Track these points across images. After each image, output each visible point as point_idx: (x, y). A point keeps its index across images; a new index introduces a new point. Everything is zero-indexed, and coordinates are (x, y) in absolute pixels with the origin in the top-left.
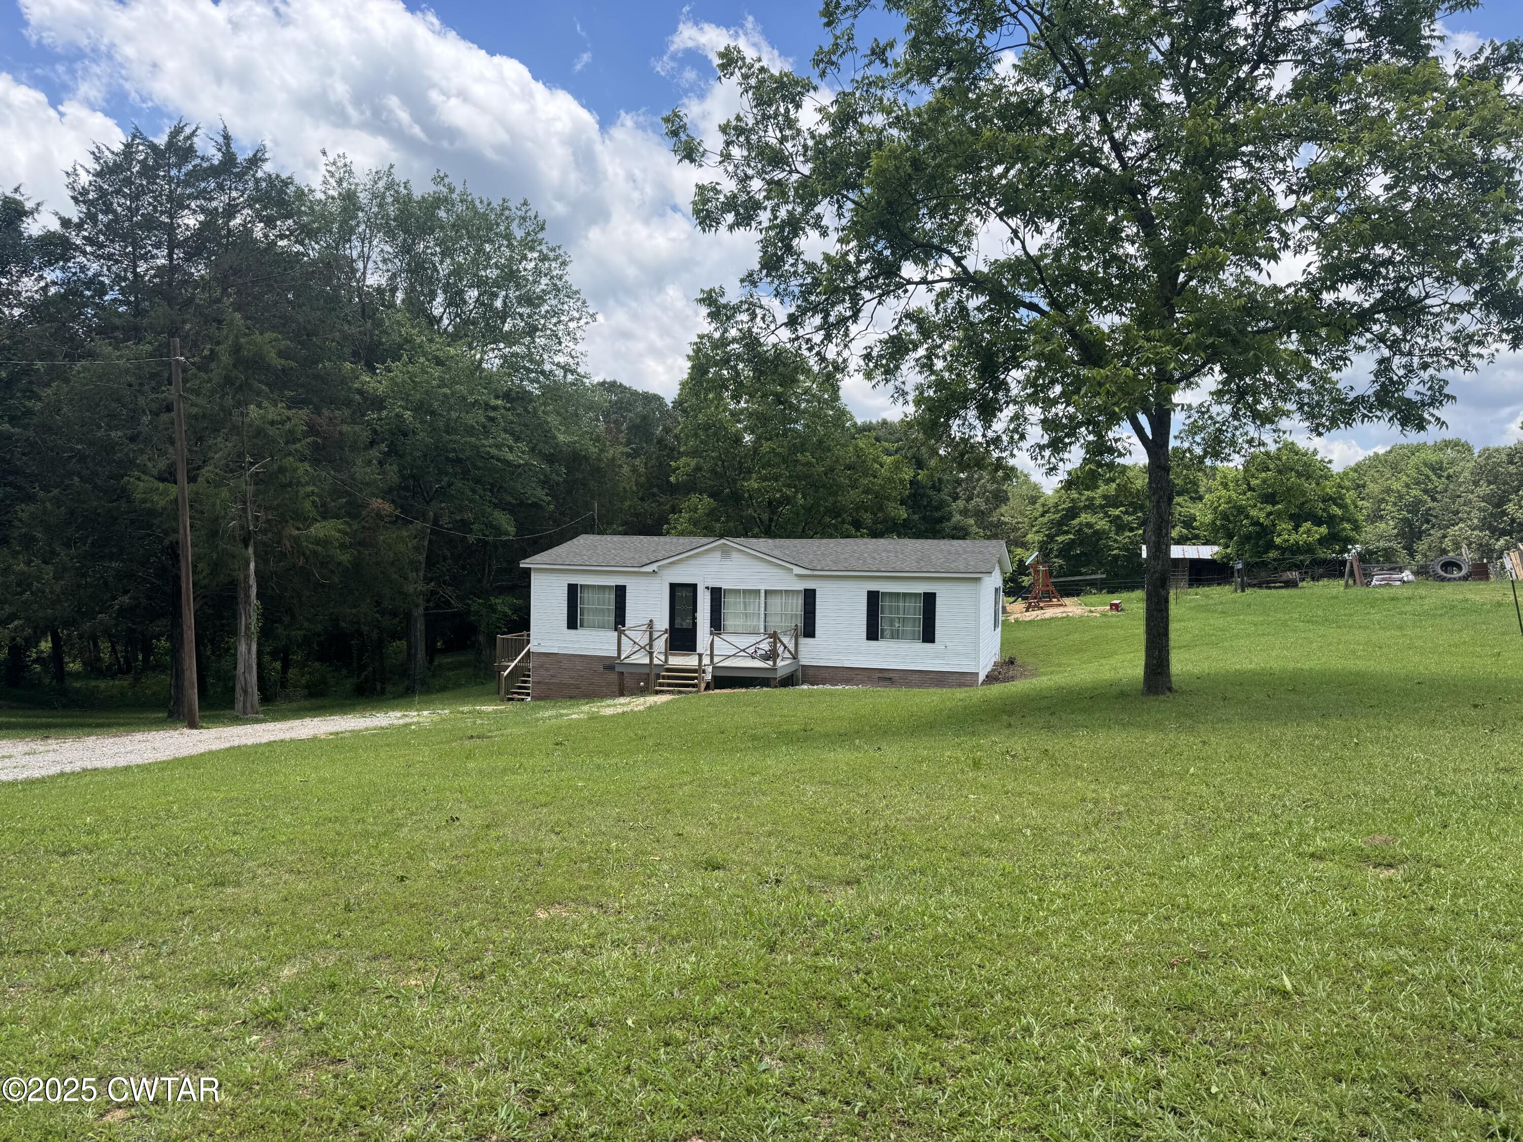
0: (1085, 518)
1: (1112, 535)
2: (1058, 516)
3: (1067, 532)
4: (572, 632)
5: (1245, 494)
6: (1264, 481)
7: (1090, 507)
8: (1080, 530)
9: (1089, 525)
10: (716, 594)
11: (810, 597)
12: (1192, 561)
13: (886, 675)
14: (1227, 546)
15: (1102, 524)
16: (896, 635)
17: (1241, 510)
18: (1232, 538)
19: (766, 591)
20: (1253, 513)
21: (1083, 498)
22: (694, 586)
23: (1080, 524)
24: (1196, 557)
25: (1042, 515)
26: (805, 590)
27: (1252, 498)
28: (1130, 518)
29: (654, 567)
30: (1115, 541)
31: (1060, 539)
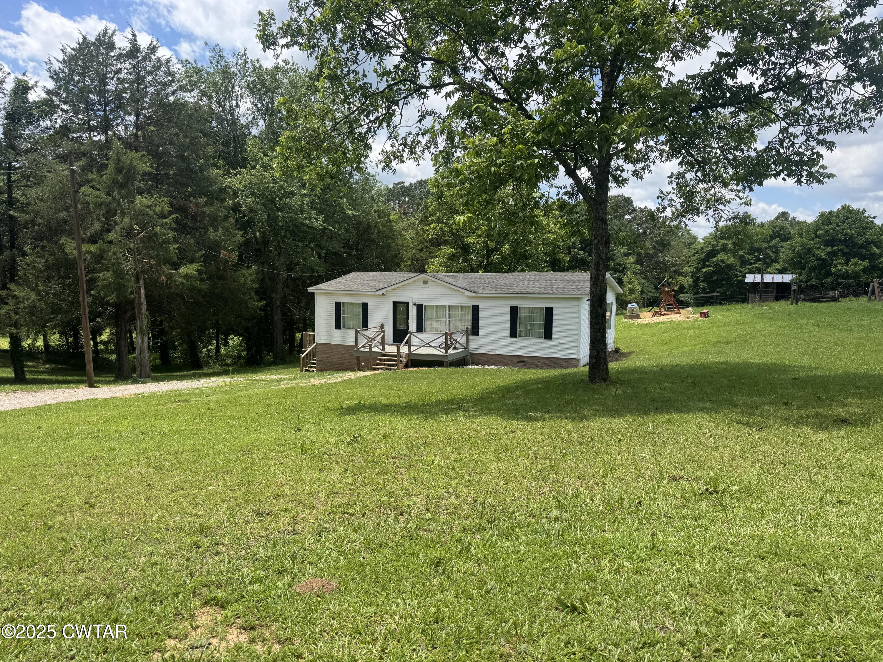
0: (722, 256)
1: (738, 267)
2: (702, 256)
3: (709, 266)
4: (338, 331)
5: (813, 240)
6: (827, 231)
7: (724, 250)
8: (717, 264)
9: (722, 261)
10: (420, 308)
11: (475, 310)
12: (778, 284)
13: (522, 360)
14: (800, 275)
15: (731, 260)
16: (528, 335)
17: (809, 251)
18: (804, 269)
19: (449, 307)
20: (818, 252)
21: (720, 244)
22: (407, 303)
23: (717, 261)
24: (781, 281)
25: (693, 255)
26: (473, 306)
27: (818, 242)
28: (750, 257)
29: (383, 291)
30: (740, 271)
31: (704, 270)
